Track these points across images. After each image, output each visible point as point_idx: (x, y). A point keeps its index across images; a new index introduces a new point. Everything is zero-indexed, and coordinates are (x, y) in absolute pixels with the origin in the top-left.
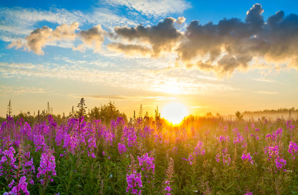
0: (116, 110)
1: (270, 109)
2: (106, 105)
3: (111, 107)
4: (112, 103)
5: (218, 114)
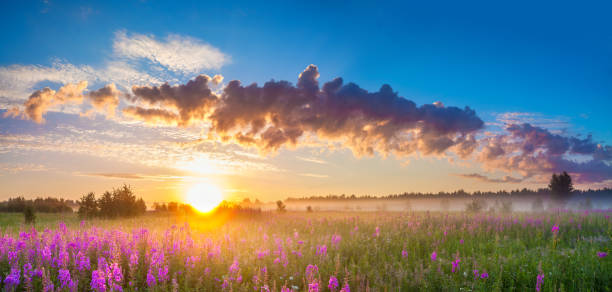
0: (133, 195)
1: (318, 195)
2: (120, 190)
3: (126, 191)
4: (128, 187)
5: (257, 201)
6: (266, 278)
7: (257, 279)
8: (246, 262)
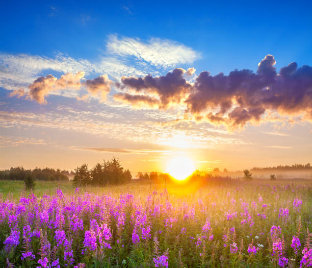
0: (121, 167)
1: (284, 165)
2: (110, 162)
3: (115, 163)
4: (116, 160)
5: (225, 170)
6: (234, 237)
7: (227, 238)
8: (217, 222)
